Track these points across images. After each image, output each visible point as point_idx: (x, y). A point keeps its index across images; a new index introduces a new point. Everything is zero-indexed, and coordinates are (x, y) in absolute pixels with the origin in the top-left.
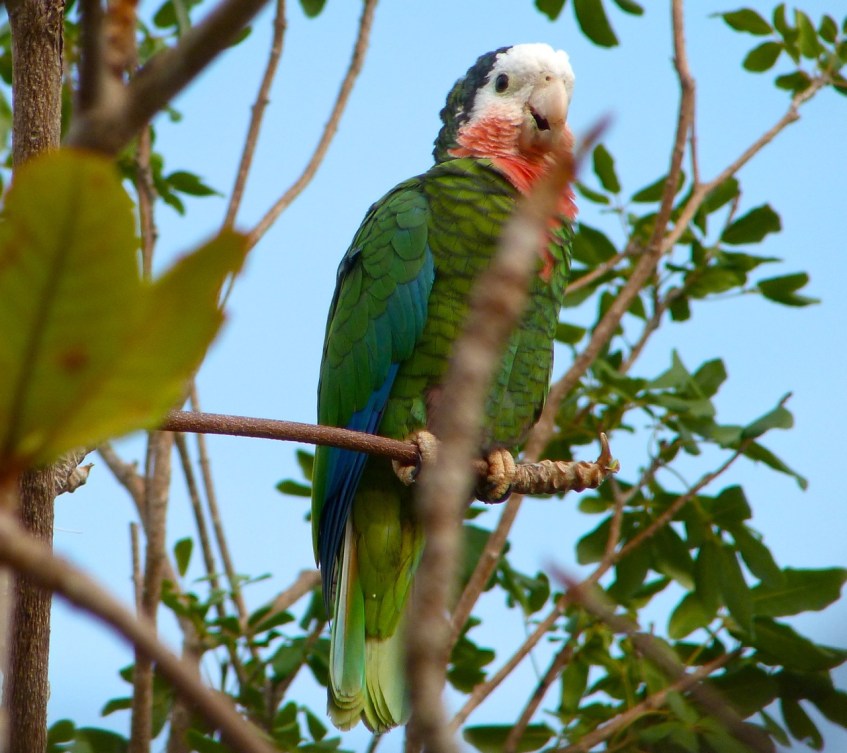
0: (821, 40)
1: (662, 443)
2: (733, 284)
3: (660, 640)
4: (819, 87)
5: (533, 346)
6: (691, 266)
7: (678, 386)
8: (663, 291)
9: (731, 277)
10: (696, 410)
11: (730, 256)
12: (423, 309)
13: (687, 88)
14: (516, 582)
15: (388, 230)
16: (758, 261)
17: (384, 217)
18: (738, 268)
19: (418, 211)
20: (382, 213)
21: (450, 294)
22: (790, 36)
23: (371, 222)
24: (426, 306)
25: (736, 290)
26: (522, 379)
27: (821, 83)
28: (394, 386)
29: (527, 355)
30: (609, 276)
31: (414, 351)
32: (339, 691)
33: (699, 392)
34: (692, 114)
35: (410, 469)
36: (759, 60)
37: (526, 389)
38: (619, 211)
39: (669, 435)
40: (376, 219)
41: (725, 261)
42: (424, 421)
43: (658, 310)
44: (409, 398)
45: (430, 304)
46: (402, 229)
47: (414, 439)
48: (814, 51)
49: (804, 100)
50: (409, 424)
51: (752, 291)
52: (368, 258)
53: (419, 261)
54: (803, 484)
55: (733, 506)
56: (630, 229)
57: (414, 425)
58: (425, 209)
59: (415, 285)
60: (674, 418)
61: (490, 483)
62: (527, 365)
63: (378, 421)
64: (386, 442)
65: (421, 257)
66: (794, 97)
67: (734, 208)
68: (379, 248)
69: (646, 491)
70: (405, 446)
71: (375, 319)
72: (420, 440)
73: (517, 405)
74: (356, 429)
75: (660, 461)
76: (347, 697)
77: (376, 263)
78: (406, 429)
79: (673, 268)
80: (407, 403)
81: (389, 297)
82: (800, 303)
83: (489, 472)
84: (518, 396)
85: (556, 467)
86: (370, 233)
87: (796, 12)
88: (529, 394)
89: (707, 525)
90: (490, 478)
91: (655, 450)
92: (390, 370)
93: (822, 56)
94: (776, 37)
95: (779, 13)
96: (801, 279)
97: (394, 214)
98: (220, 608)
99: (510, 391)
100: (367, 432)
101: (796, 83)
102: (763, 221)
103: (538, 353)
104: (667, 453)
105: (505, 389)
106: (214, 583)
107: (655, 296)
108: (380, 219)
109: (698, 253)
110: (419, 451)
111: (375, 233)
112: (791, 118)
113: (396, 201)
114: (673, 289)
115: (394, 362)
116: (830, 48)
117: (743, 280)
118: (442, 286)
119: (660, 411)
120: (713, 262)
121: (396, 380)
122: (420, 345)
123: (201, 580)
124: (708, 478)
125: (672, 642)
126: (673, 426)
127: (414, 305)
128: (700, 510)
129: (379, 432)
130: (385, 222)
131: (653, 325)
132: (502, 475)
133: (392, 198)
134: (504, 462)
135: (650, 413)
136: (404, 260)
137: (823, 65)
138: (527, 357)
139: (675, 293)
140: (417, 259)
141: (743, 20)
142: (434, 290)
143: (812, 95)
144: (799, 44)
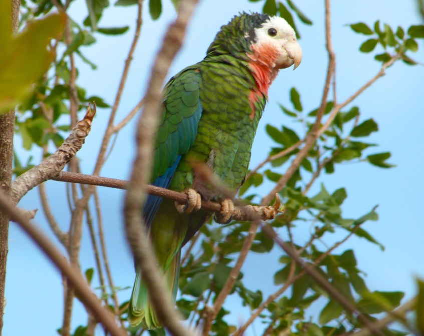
0: (397, 38)
1: (317, 228)
2: (355, 157)
3: (315, 325)
4: (395, 60)
5: (244, 150)
6: (335, 148)
7: (324, 200)
8: (322, 159)
9: (354, 153)
10: (333, 211)
11: (354, 143)
12: (195, 129)
13: (331, 57)
14: (247, 295)
15: (179, 91)
16: (367, 146)
17: (178, 85)
18: (357, 148)
19: (195, 83)
20: (177, 83)
21: (209, 122)
22: (382, 36)
23: (172, 86)
24: (197, 127)
25: (356, 160)
26: (238, 166)
27: (396, 58)
28: (179, 165)
29: (241, 154)
30: (296, 151)
31: (189, 150)
32: (135, 308)
33: (334, 202)
34: (334, 70)
35: (183, 206)
36: (367, 47)
37: (240, 170)
38: (301, 121)
39: (320, 225)
40: (174, 85)
41: (352, 146)
42: (192, 183)
43: (319, 168)
44: (186, 172)
45: (199, 127)
46: (187, 92)
47: (187, 192)
48: (393, 43)
49: (388, 67)
50: (184, 184)
51: (364, 160)
52: (169, 103)
53: (194, 107)
54: (383, 248)
55: (348, 259)
56: (307, 129)
57: (187, 185)
58: (198, 83)
59: (192, 119)
60: (322, 216)
61: (222, 215)
62: (241, 159)
63: (169, 182)
64: (173, 193)
65: (195, 105)
66: (383, 65)
67: (357, 121)
68: (175, 99)
69: (309, 250)
70: (181, 195)
71: (171, 133)
72: (189, 193)
73: (235, 178)
74: (158, 185)
75: (315, 236)
76: (138, 311)
77: (173, 107)
78: (183, 187)
79: (327, 148)
80: (184, 174)
81: (178, 124)
82: (386, 166)
83: (222, 210)
84: (236, 173)
85: (254, 208)
86: (170, 92)
87: (386, 25)
88: (241, 172)
89: (336, 267)
90: (222, 212)
91: (313, 231)
92: (177, 158)
93: (397, 46)
94: (375, 36)
95: (377, 25)
96: (387, 155)
97: (183, 84)
98: (106, 301)
99: (232, 170)
100: (163, 187)
101: (384, 58)
102: (370, 127)
103: (246, 153)
104: (319, 233)
105: (230, 170)
106: (103, 290)
107: (318, 161)
108: (176, 85)
109: (338, 141)
110: (188, 198)
111: (173, 92)
112: (381, 74)
113: (184, 78)
114: (326, 158)
115: (180, 155)
116: (401, 42)
117: (359, 155)
118: (205, 117)
119: (316, 212)
120: (346, 146)
121: (180, 162)
122: (193, 148)
123: (97, 288)
124: (338, 244)
125: (320, 326)
126: (322, 220)
127: (191, 129)
128: (334, 260)
129: (169, 188)
130: (178, 87)
131: (317, 175)
132: (227, 211)
133: (182, 75)
134: (229, 205)
135: (311, 213)
136: (187, 106)
137: (398, 50)
138: (241, 155)
139: (327, 161)
140: (193, 106)
141: (360, 28)
142: (201, 120)
143: (392, 64)
144: (386, 39)
